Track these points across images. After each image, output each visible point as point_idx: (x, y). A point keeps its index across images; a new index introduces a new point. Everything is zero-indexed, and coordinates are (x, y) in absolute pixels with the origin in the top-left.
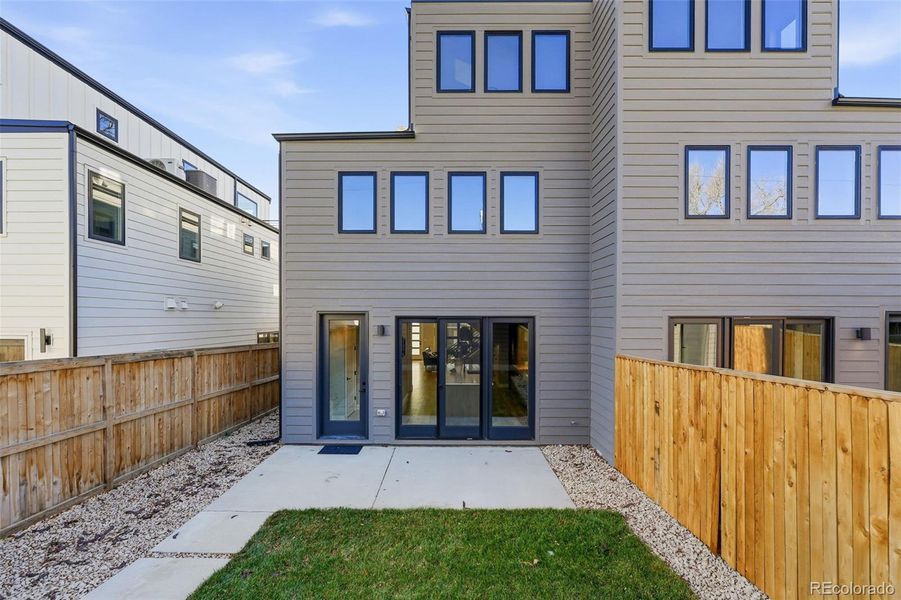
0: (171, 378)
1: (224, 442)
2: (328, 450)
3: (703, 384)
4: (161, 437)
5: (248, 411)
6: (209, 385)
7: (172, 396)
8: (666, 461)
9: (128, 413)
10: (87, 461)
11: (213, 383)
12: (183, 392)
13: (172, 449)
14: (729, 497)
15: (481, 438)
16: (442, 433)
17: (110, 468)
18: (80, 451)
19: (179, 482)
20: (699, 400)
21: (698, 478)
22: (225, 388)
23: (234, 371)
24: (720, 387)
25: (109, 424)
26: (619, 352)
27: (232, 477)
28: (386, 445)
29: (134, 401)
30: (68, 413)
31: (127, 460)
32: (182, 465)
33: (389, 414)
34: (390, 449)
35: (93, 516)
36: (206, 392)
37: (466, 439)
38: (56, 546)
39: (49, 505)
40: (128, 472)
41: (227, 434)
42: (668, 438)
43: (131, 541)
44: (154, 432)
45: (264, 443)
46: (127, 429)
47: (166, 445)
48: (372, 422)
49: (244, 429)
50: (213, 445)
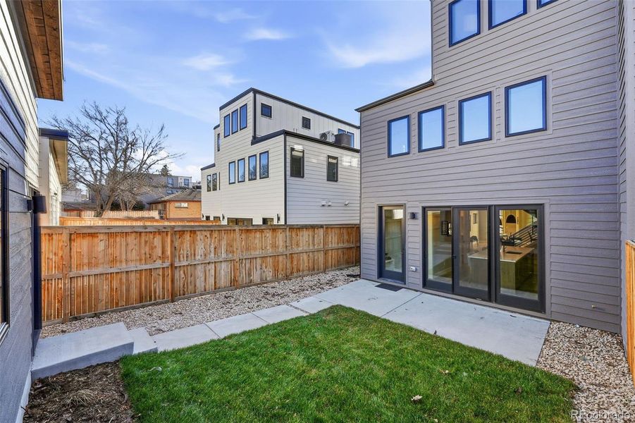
0: (314, 237)
1: (338, 273)
2: (382, 286)
4: (308, 263)
5: (354, 260)
6: (332, 243)
7: (314, 245)
9: (296, 250)
10: (281, 266)
11: (334, 241)
12: (319, 244)
13: (313, 270)
15: (490, 300)
16: (456, 291)
17: (289, 271)
18: (278, 262)
19: (311, 284)
22: (341, 245)
23: (346, 237)
25: (288, 253)
27: (331, 287)
28: (417, 291)
29: (298, 245)
30: (274, 246)
31: (295, 270)
32: (316, 278)
33: (418, 271)
34: (419, 293)
35: (279, 287)
36: (330, 246)
37: (475, 299)
38: (267, 293)
39: (268, 279)
40: (295, 274)
41: (341, 269)
43: (286, 299)
44: (306, 260)
45: (354, 276)
46: (295, 256)
47: (311, 268)
48: (408, 274)
49: (351, 269)
50: (333, 273)
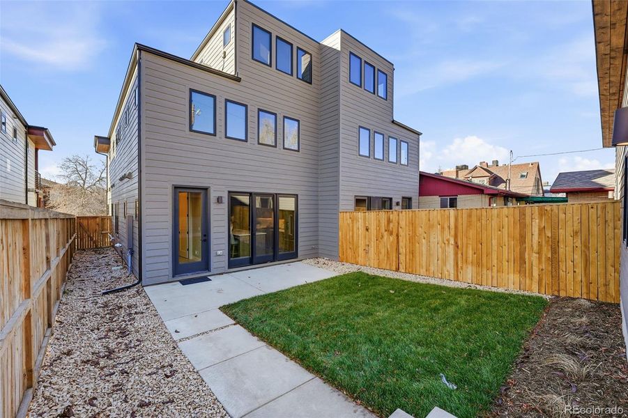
3: (391, 216)
8: (372, 249)
14: (402, 250)
15: (274, 261)
16: (254, 261)
20: (389, 221)
21: (389, 249)
24: (399, 215)
26: (340, 211)
28: (222, 274)
33: (224, 254)
37: (267, 262)
42: (373, 238)
48: (213, 260)
